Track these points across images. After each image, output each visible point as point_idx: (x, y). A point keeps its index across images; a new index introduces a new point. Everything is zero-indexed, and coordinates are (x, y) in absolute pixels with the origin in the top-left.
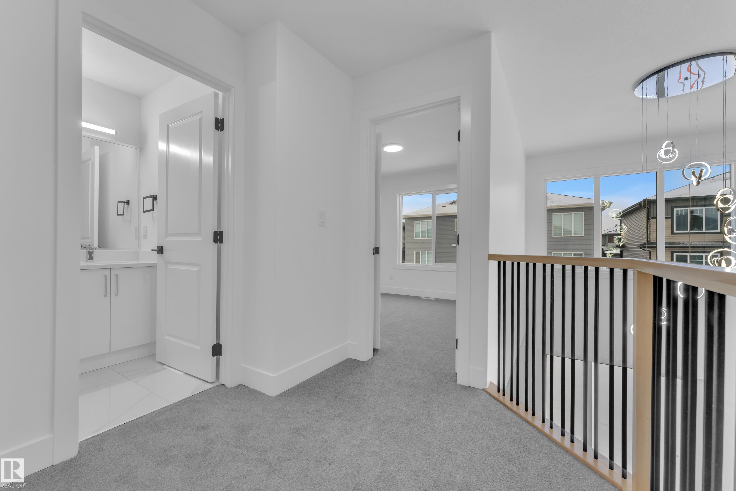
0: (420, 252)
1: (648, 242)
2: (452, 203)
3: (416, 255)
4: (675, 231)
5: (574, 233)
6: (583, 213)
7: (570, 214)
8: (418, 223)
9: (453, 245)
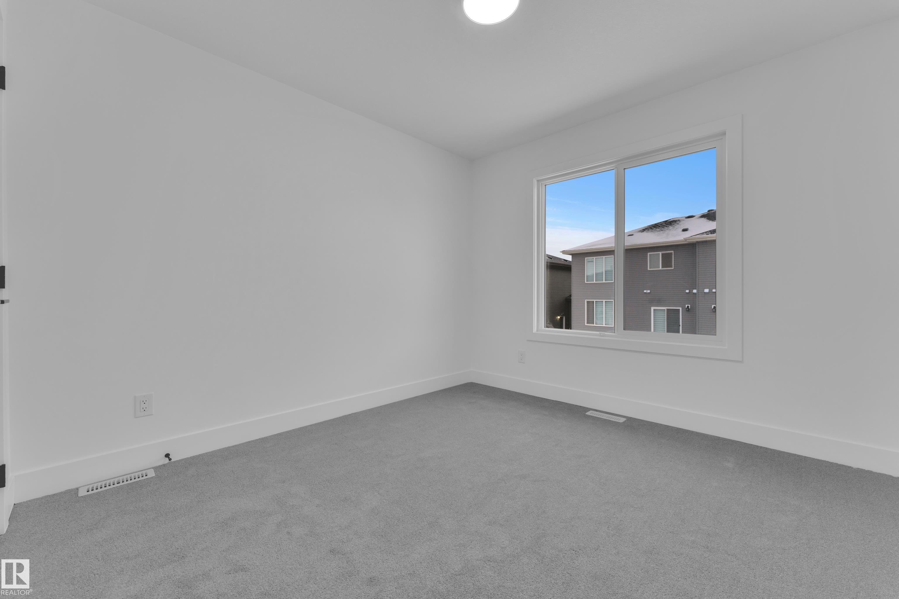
0: (594, 302)
2: (643, 230)
3: (588, 305)
8: (590, 260)
9: (645, 291)
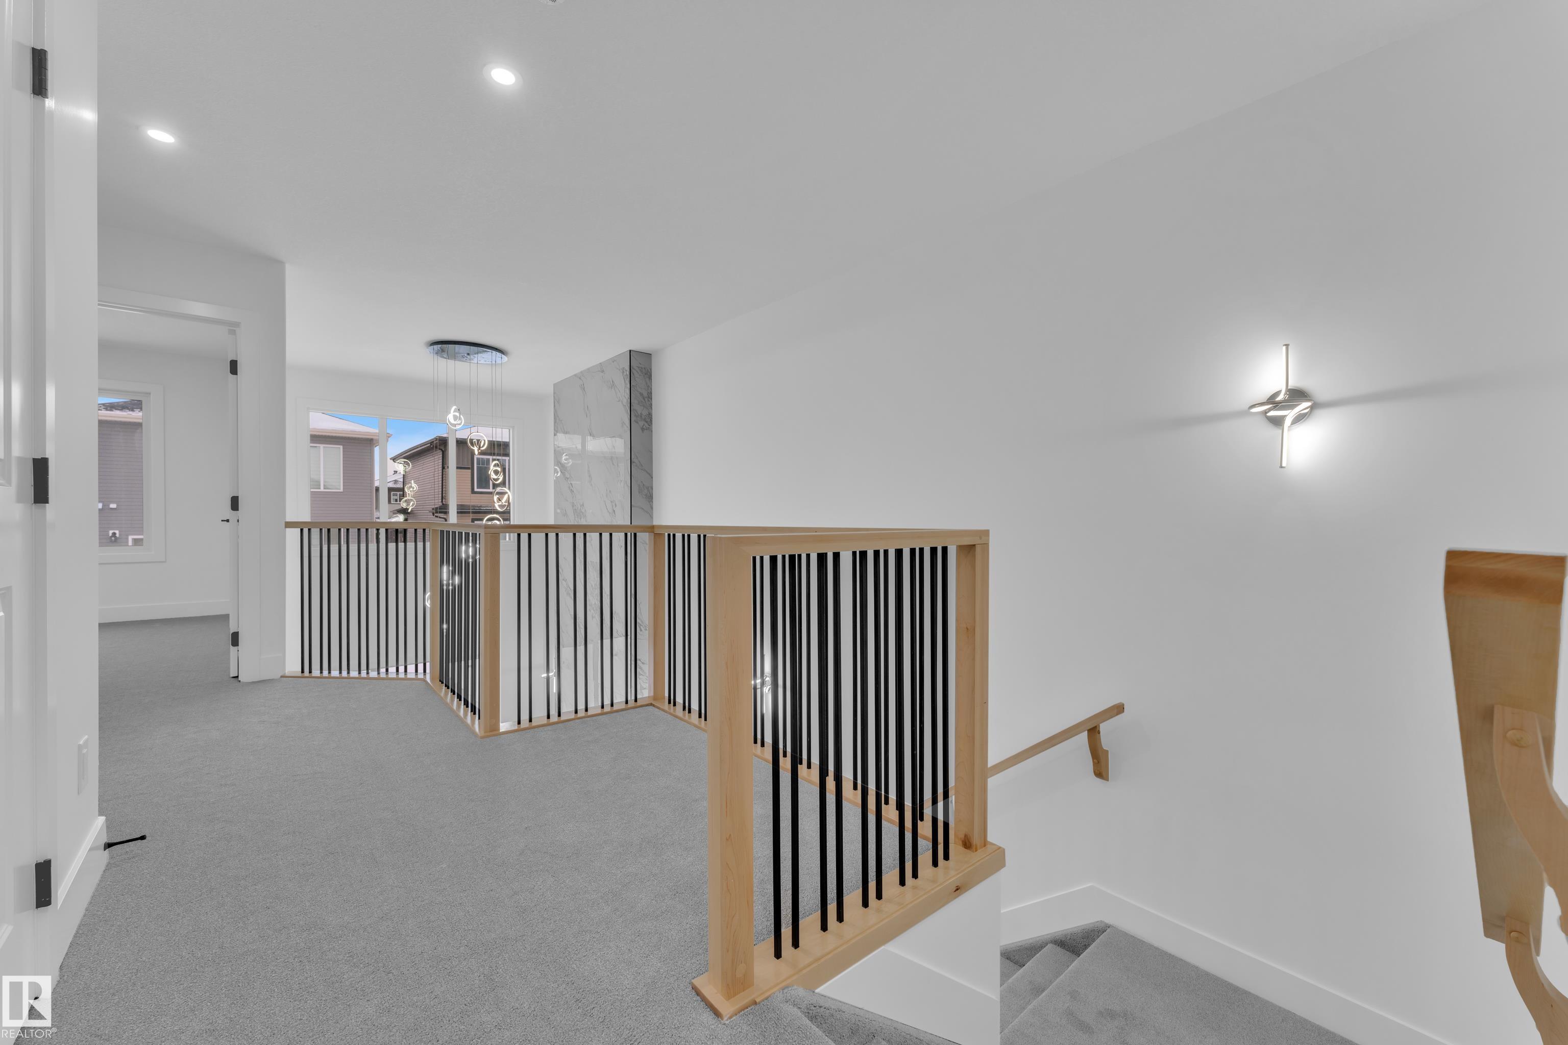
1: (443, 504)
4: (476, 489)
5: (324, 485)
6: (341, 447)
7: (316, 447)
